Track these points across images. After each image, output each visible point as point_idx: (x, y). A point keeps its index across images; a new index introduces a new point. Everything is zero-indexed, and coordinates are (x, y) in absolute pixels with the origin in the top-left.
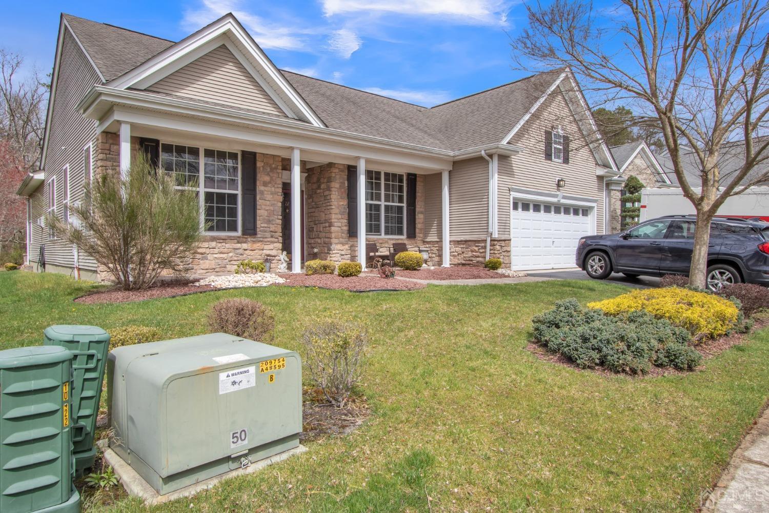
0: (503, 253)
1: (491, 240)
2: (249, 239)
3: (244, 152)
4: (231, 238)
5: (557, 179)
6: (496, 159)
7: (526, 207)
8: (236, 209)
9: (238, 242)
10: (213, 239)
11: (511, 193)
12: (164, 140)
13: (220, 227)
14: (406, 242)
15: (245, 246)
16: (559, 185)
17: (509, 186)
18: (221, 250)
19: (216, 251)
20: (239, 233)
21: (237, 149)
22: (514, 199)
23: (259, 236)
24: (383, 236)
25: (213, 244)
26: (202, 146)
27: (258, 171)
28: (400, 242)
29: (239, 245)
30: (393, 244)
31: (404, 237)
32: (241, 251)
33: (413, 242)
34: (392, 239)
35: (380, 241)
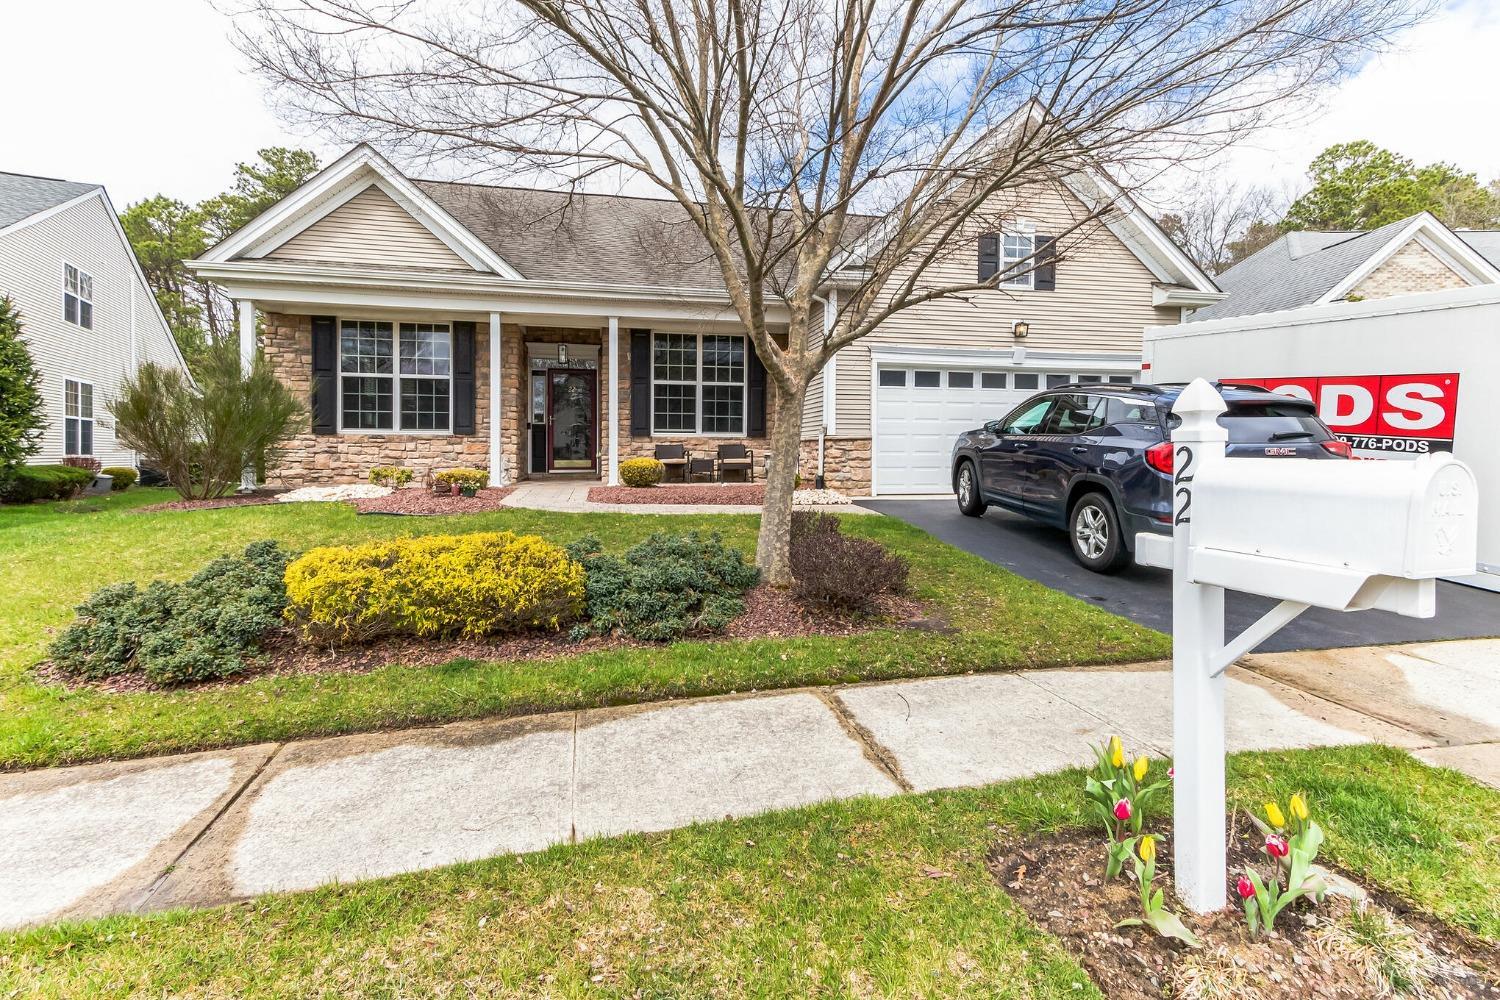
0: (851, 463)
1: (825, 440)
2: (465, 439)
3: (456, 324)
4: (437, 438)
5: (1015, 322)
6: (833, 297)
7: (928, 378)
9: (449, 443)
10: (413, 439)
11: (873, 355)
12: (342, 316)
13: (426, 424)
14: (745, 443)
15: (458, 448)
16: (1018, 336)
17: (869, 344)
18: (424, 453)
19: (416, 454)
20: (450, 432)
21: (447, 320)
22: (879, 365)
23: (481, 435)
24: (699, 433)
25: (411, 446)
27: (478, 346)
28: (733, 442)
29: (450, 448)
30: (719, 446)
31: (744, 434)
32: (453, 455)
33: (762, 442)
34: (718, 439)
35: (694, 442)
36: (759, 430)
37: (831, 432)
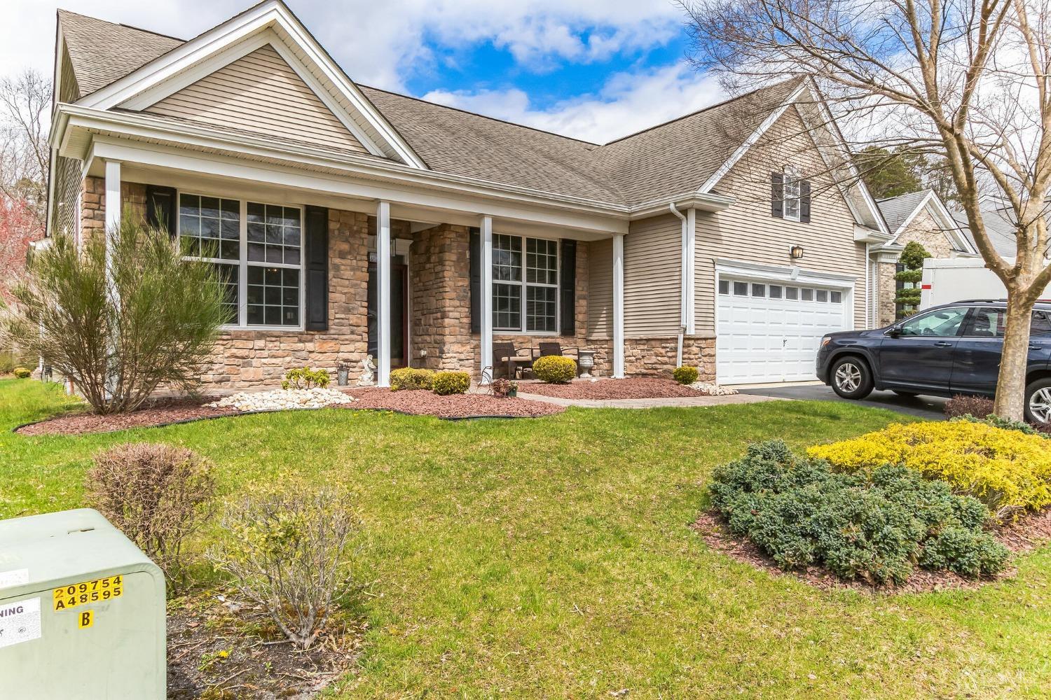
1: (684, 339)
2: (317, 337)
3: (309, 209)
4: (287, 334)
5: (791, 246)
6: (692, 216)
7: (741, 289)
8: (296, 292)
9: (300, 341)
10: (261, 336)
11: (717, 267)
12: (183, 188)
13: (273, 318)
14: (559, 341)
15: (310, 346)
16: (793, 256)
17: (714, 258)
18: (274, 352)
19: (266, 353)
20: (302, 327)
21: (297, 202)
22: (721, 276)
23: (332, 331)
24: (524, 332)
25: (260, 343)
26: (244, 198)
27: (330, 234)
28: (550, 340)
29: (301, 345)
30: (540, 344)
31: (557, 333)
32: (304, 354)
33: (571, 340)
34: (539, 337)
35: (520, 340)
36: (569, 331)
37: (691, 332)
